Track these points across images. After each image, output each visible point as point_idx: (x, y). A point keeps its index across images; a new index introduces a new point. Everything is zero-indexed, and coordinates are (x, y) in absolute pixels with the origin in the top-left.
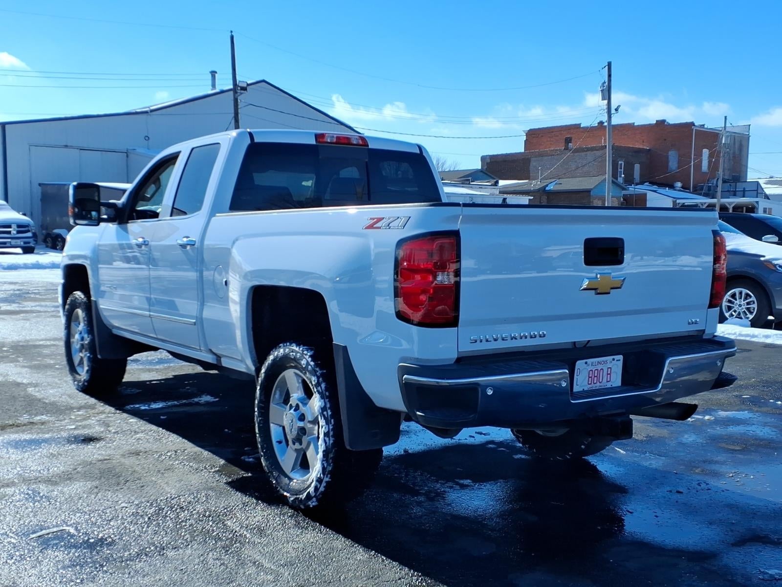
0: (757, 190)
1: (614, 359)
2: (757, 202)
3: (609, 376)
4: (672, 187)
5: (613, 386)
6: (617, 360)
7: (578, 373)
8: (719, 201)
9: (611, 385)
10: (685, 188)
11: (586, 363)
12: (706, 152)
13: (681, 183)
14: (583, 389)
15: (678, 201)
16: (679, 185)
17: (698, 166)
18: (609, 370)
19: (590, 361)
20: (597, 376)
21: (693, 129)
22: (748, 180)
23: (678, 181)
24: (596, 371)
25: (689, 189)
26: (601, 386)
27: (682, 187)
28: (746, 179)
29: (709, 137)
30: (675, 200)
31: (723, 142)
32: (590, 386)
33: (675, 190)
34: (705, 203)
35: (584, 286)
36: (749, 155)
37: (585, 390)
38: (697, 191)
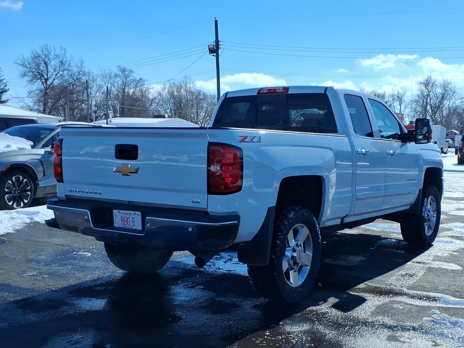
1: (135, 213)
3: (133, 222)
5: (137, 229)
6: (137, 215)
7: (116, 217)
9: (136, 228)
11: (119, 212)
14: (120, 226)
18: (133, 219)
19: (121, 211)
20: (126, 221)
24: (125, 218)
26: (130, 227)
32: (123, 225)
35: (114, 170)
37: (121, 227)
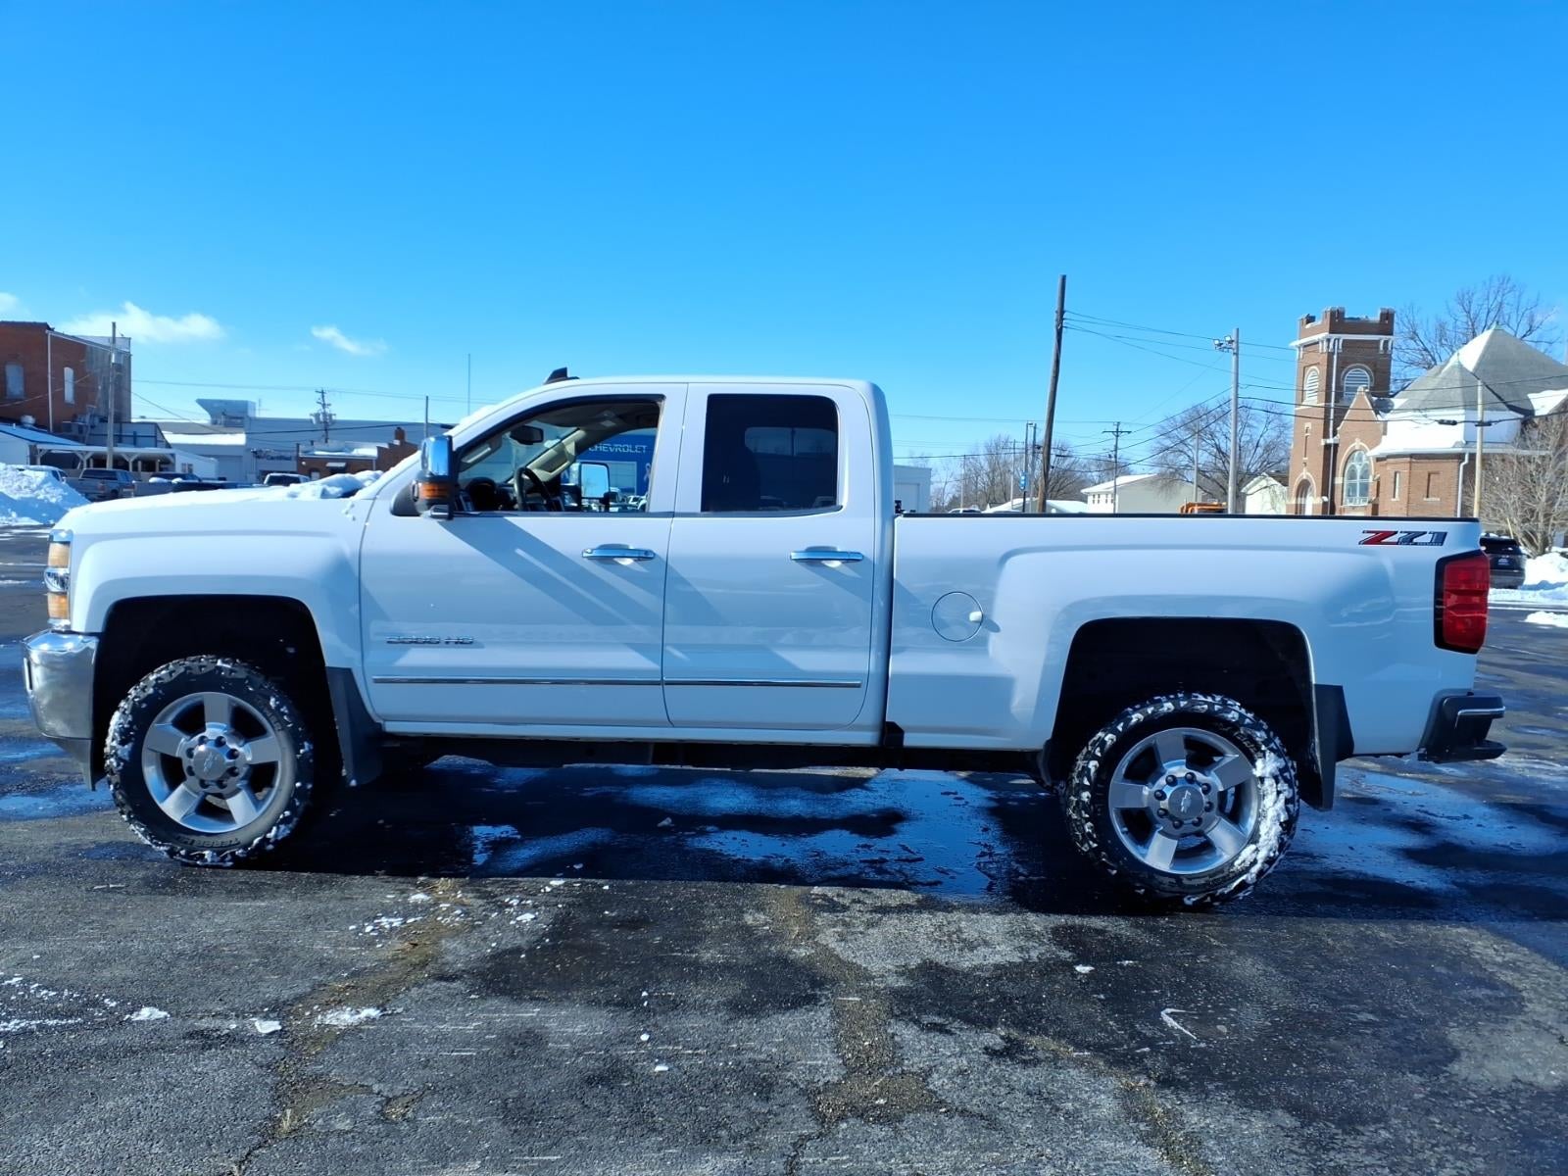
0: (155, 437)
2: (173, 455)
4: (19, 423)
8: (111, 450)
10: (40, 426)
12: (68, 372)
13: (33, 417)
15: (39, 447)
16: (30, 420)
17: (59, 395)
21: (47, 335)
22: (133, 421)
23: (30, 415)
25: (47, 428)
27: (35, 425)
28: (130, 418)
29: (76, 351)
30: (33, 444)
31: (113, 361)
33: (25, 428)
34: (87, 452)
36: (132, 383)
38: (60, 430)
